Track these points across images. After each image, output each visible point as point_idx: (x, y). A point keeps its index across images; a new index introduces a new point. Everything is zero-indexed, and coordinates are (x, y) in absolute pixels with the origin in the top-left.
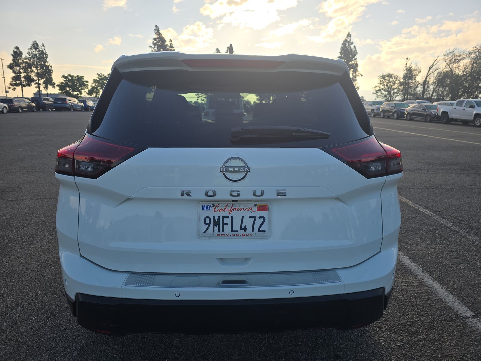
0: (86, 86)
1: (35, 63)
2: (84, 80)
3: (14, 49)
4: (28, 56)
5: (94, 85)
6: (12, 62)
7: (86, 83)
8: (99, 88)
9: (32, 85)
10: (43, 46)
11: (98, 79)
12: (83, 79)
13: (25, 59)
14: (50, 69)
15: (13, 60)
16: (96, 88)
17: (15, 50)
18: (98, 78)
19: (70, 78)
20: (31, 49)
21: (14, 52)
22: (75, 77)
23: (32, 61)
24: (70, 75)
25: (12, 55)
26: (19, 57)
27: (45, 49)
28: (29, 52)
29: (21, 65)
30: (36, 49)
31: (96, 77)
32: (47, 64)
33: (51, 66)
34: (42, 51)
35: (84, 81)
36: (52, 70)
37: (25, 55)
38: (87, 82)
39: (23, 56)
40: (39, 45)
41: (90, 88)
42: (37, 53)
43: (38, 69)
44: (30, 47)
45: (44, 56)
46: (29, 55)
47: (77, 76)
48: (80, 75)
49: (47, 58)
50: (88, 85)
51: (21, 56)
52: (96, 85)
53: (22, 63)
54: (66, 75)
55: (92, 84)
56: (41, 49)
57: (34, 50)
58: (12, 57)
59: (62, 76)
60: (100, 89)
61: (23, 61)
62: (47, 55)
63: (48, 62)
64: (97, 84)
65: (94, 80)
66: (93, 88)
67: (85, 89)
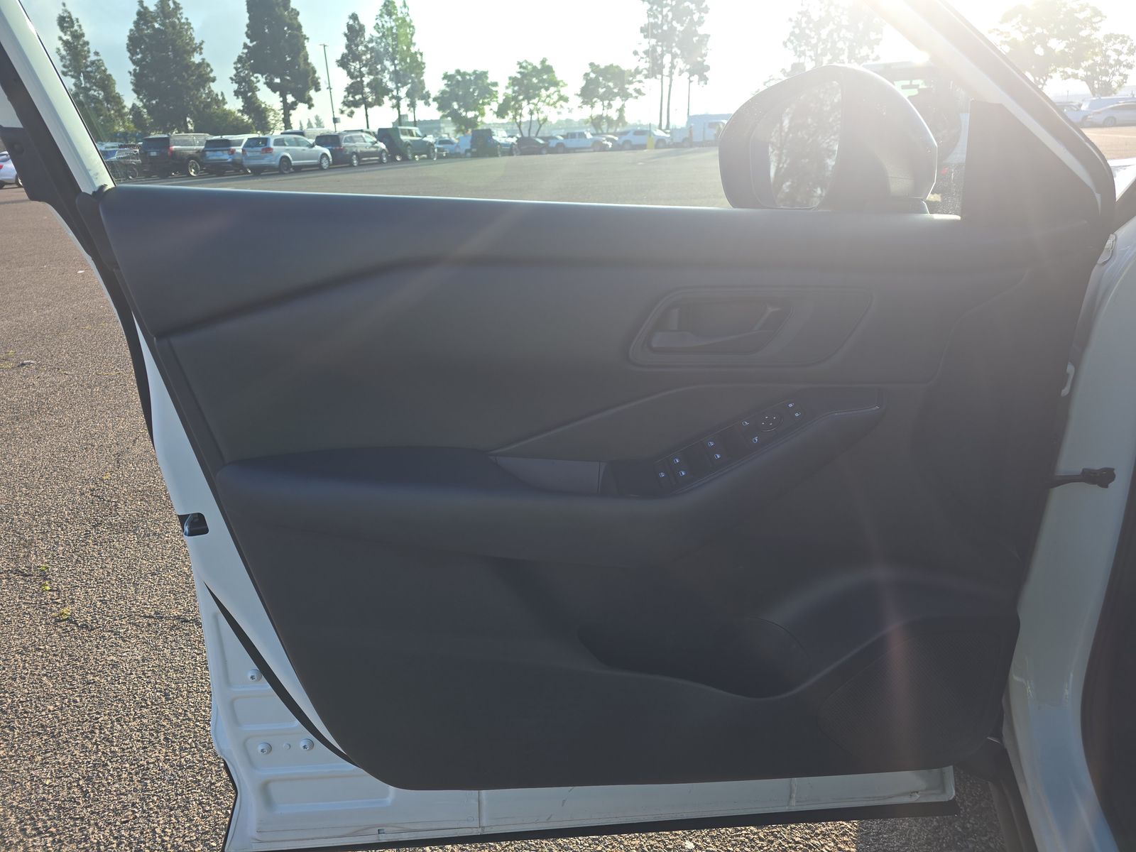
0: (493, 95)
1: (390, 49)
2: (489, 81)
3: (348, 20)
4: (377, 35)
5: (510, 91)
6: (346, 51)
7: (494, 89)
8: (521, 97)
9: (385, 102)
10: (405, 6)
11: (519, 76)
12: (487, 78)
13: (371, 41)
14: (419, 60)
15: (348, 47)
16: (515, 98)
17: (351, 22)
18: (519, 73)
19: (459, 78)
20: (381, 16)
21: (350, 27)
22: (469, 75)
23: (383, 44)
24: (458, 72)
25: (346, 35)
26: (359, 39)
27: (408, 15)
28: (377, 24)
29: (364, 58)
30: (390, 14)
31: (515, 72)
32: (413, 50)
33: (421, 54)
34: (404, 20)
35: (489, 84)
36: (424, 64)
37: (370, 32)
38: (495, 84)
39: (367, 36)
40: (396, 4)
41: (501, 99)
42: (393, 24)
43: (396, 62)
44: (379, 13)
45: (408, 31)
46: (379, 33)
47: (475, 72)
48: (480, 69)
49: (412, 35)
50: (497, 91)
51: (363, 35)
52: (514, 92)
53: (364, 53)
54: (451, 72)
55: (507, 88)
56: (400, 15)
57: (387, 18)
58: (345, 40)
59: (443, 76)
60: (523, 100)
61: (366, 46)
62: (413, 27)
63: (414, 44)
64: (516, 88)
65: (510, 78)
66: (507, 101)
67: (492, 103)
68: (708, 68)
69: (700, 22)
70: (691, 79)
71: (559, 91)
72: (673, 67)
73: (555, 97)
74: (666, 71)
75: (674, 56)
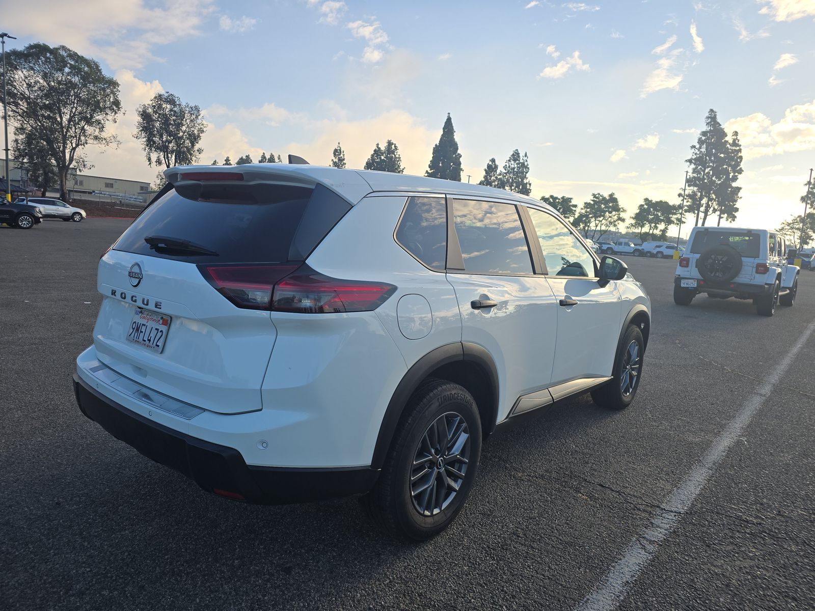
0: (573, 213)
1: (511, 180)
2: (571, 204)
3: (489, 162)
4: (504, 171)
5: (583, 211)
6: (483, 179)
7: (574, 209)
8: (591, 216)
10: (526, 156)
11: (592, 203)
12: (570, 202)
13: (500, 174)
14: (528, 188)
15: (485, 177)
16: (587, 216)
17: (490, 163)
18: (592, 200)
19: (551, 200)
20: (509, 161)
21: (489, 166)
22: (559, 199)
23: (507, 177)
24: (552, 196)
25: (485, 170)
26: (493, 173)
27: (527, 161)
28: (506, 165)
29: (493, 184)
30: (515, 160)
31: (589, 199)
32: (525, 181)
33: (530, 184)
34: (523, 164)
35: (570, 206)
36: (530, 190)
37: (501, 169)
38: (575, 206)
39: (498, 172)
40: (520, 155)
41: (577, 215)
42: (516, 166)
43: (513, 188)
44: (509, 159)
45: (525, 170)
46: (506, 170)
47: (563, 198)
48: (567, 196)
49: (527, 173)
50: (575, 211)
51: (496, 171)
52: (586, 212)
53: (494, 181)
54: (547, 196)
55: (582, 209)
56: (521, 161)
57: (512, 162)
58: (484, 173)
59: (542, 197)
60: (592, 217)
61: (496, 178)
62: (528, 168)
63: (527, 178)
64: (588, 210)
65: (585, 203)
66: (581, 216)
67: (570, 217)
68: (737, 210)
69: (735, 179)
70: (722, 216)
71: (619, 214)
72: (708, 206)
73: (616, 218)
74: (702, 209)
75: (710, 199)
